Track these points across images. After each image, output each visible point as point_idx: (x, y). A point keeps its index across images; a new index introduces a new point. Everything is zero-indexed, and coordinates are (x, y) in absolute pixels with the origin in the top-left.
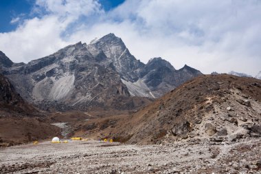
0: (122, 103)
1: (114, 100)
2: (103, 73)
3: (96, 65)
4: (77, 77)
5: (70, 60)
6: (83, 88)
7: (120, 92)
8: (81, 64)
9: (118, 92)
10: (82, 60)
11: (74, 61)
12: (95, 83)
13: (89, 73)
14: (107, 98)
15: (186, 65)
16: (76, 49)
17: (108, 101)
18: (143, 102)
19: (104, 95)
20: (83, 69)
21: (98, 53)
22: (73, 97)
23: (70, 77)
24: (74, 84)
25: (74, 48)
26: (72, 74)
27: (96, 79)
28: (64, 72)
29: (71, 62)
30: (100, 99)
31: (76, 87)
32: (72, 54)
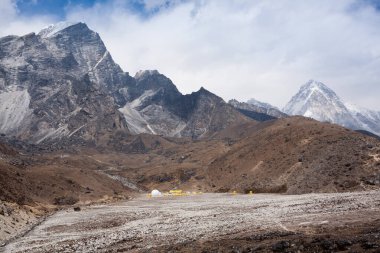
0: (125, 143)
1: (111, 137)
2: (84, 92)
3: (67, 77)
4: (35, 96)
5: (19, 65)
6: (50, 114)
7: (117, 125)
8: (40, 73)
9: (114, 125)
10: (41, 66)
11: (26, 67)
12: (71, 109)
13: (57, 90)
14: (98, 133)
15: (202, 89)
16: (26, 45)
17: (101, 138)
18: (158, 143)
19: (93, 129)
20: (45, 82)
21: (64, 55)
22: (35, 128)
23: (19, 93)
24: (31, 107)
25: (22, 44)
26: (22, 88)
27: (72, 101)
28: (8, 84)
29: (19, 68)
30: (87, 134)
31: (36, 113)
32: (19, 53)
